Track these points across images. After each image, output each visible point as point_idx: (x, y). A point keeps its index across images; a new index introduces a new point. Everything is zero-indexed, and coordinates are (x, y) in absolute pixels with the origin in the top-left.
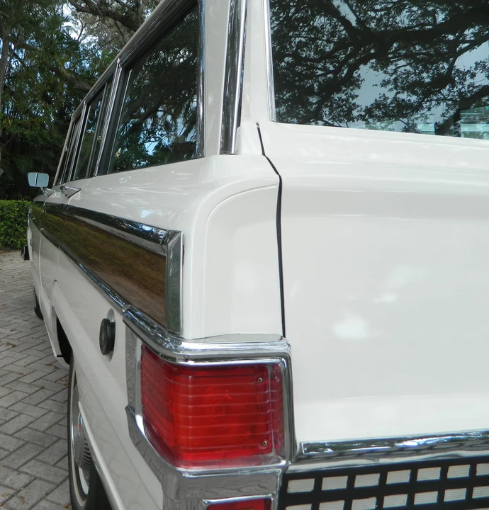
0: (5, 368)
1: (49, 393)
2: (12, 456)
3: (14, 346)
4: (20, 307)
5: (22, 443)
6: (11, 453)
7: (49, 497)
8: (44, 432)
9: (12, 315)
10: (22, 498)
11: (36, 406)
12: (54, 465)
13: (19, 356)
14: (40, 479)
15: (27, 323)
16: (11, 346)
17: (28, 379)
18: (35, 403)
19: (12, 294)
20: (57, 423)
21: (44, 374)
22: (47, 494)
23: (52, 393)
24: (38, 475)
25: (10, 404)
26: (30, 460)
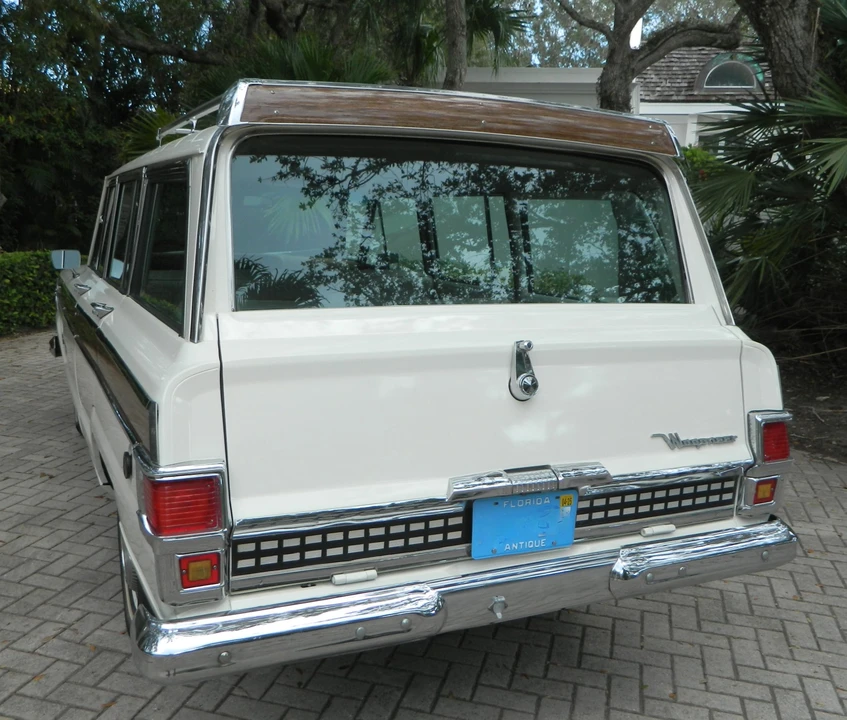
0: (43, 505)
1: (100, 529)
2: (62, 595)
3: (51, 477)
4: (56, 422)
5: (70, 582)
6: (60, 593)
7: (104, 627)
8: (96, 570)
9: (45, 435)
10: (75, 630)
11: (85, 544)
12: (110, 600)
13: (60, 489)
14: (94, 613)
15: (66, 445)
16: (47, 477)
17: (74, 516)
18: (85, 541)
19: (41, 404)
20: (111, 560)
21: (94, 508)
22: (102, 625)
23: (105, 529)
24: (92, 610)
25: (53, 544)
26: (81, 598)
